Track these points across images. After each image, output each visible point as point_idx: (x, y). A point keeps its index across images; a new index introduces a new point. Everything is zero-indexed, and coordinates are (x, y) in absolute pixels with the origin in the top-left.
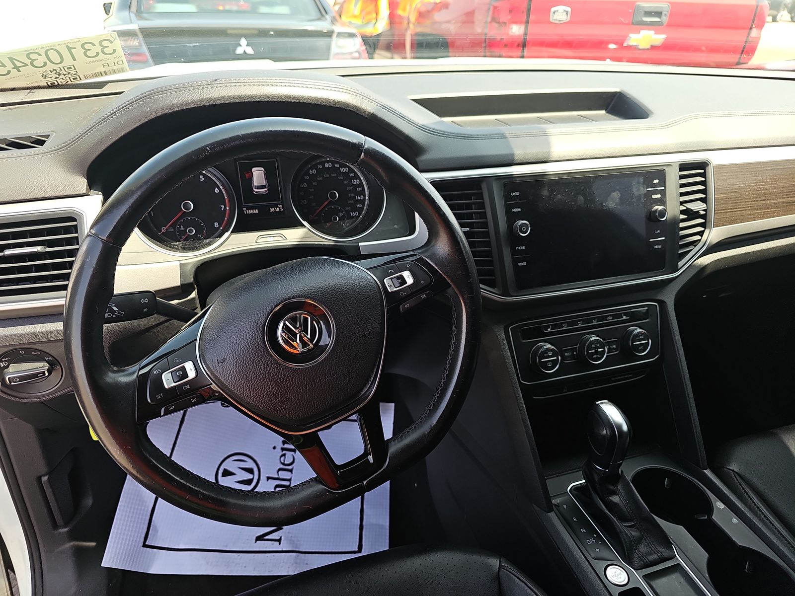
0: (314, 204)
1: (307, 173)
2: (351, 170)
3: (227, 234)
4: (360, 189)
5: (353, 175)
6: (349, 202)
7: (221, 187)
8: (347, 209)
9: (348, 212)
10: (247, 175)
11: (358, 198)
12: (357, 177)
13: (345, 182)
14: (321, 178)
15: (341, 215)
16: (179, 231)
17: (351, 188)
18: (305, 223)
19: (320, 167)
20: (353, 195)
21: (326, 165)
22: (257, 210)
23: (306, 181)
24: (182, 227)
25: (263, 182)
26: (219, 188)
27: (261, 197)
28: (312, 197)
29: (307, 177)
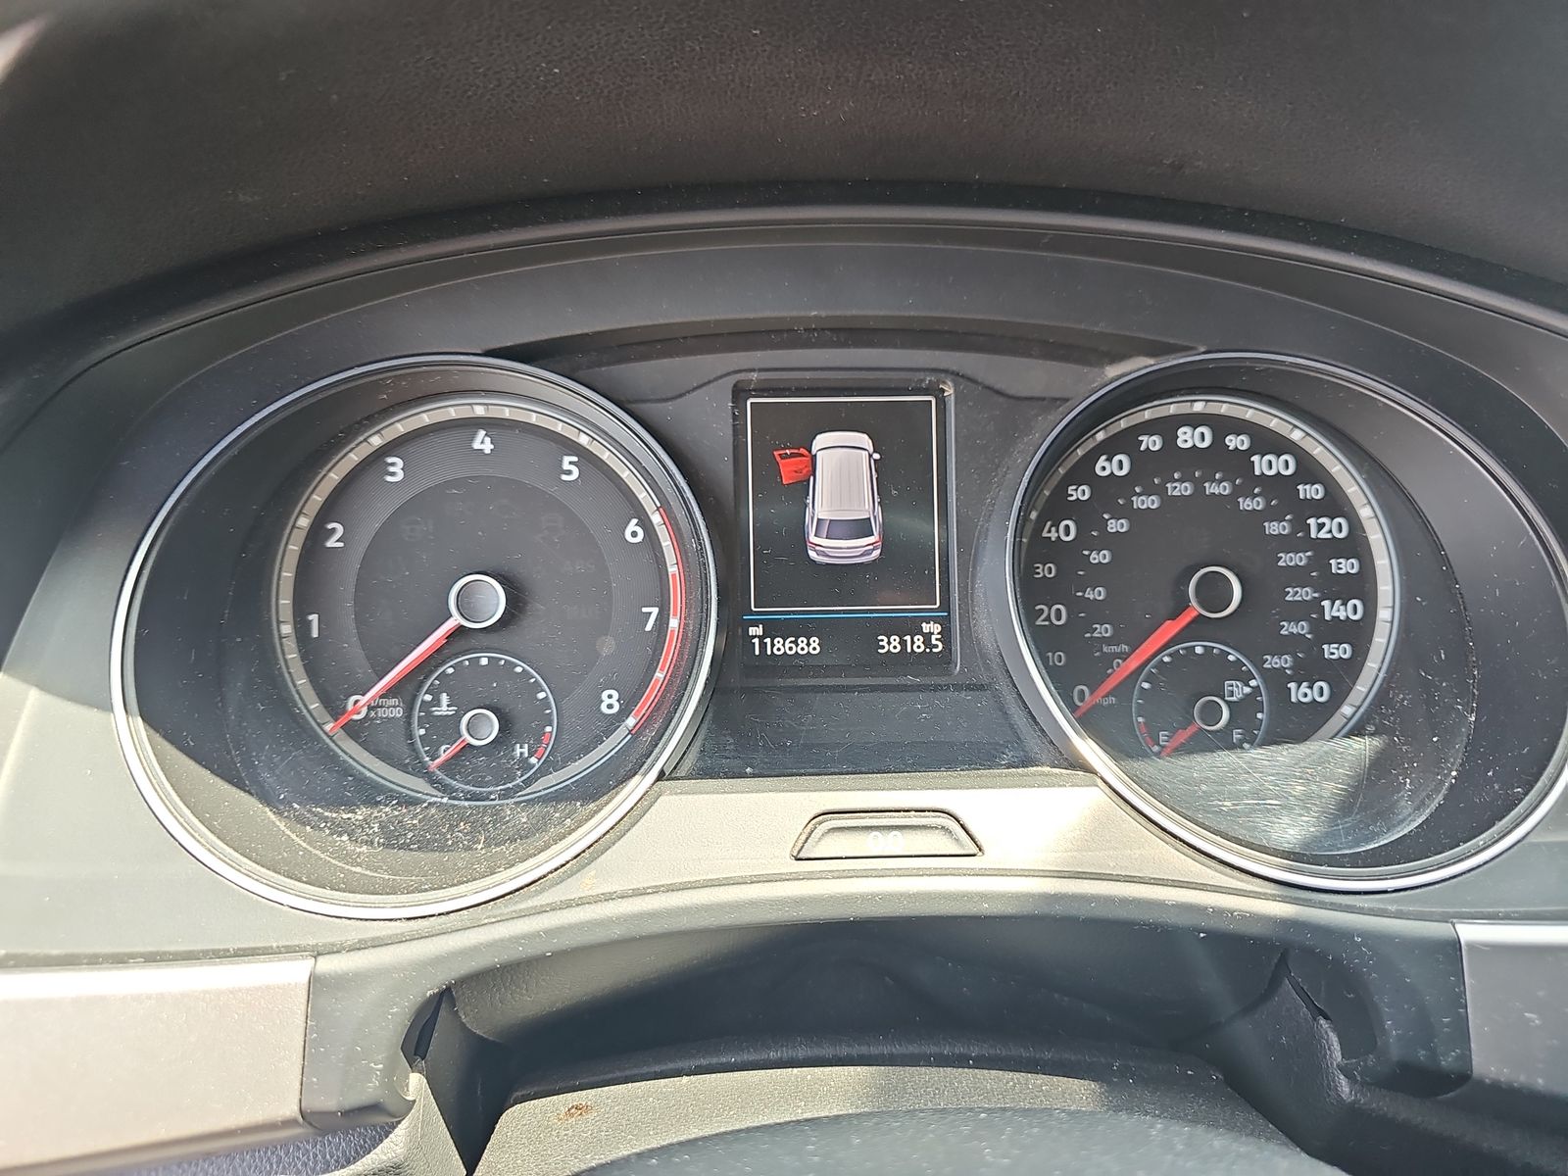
0: (1104, 630)
1: (1083, 472)
2: (1309, 469)
3: (639, 785)
4: (1347, 566)
5: (1312, 491)
6: (1289, 628)
7: (656, 519)
8: (1273, 662)
9: (1277, 682)
10: (788, 471)
11: (1334, 610)
12: (1335, 504)
13: (1274, 528)
14: (1152, 502)
15: (1238, 690)
16: (427, 718)
17: (1299, 559)
18: (1088, 749)
19: (1152, 442)
20: (1306, 594)
21: (1186, 438)
22: (815, 641)
23: (1076, 510)
24: (444, 698)
25: (864, 505)
26: (645, 523)
27: (842, 579)
28: (1098, 594)
29: (1080, 493)
